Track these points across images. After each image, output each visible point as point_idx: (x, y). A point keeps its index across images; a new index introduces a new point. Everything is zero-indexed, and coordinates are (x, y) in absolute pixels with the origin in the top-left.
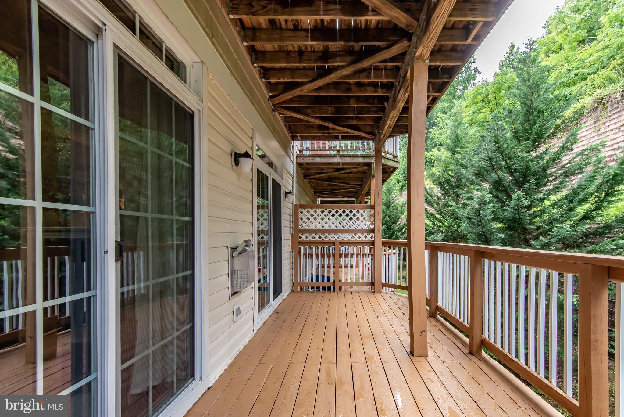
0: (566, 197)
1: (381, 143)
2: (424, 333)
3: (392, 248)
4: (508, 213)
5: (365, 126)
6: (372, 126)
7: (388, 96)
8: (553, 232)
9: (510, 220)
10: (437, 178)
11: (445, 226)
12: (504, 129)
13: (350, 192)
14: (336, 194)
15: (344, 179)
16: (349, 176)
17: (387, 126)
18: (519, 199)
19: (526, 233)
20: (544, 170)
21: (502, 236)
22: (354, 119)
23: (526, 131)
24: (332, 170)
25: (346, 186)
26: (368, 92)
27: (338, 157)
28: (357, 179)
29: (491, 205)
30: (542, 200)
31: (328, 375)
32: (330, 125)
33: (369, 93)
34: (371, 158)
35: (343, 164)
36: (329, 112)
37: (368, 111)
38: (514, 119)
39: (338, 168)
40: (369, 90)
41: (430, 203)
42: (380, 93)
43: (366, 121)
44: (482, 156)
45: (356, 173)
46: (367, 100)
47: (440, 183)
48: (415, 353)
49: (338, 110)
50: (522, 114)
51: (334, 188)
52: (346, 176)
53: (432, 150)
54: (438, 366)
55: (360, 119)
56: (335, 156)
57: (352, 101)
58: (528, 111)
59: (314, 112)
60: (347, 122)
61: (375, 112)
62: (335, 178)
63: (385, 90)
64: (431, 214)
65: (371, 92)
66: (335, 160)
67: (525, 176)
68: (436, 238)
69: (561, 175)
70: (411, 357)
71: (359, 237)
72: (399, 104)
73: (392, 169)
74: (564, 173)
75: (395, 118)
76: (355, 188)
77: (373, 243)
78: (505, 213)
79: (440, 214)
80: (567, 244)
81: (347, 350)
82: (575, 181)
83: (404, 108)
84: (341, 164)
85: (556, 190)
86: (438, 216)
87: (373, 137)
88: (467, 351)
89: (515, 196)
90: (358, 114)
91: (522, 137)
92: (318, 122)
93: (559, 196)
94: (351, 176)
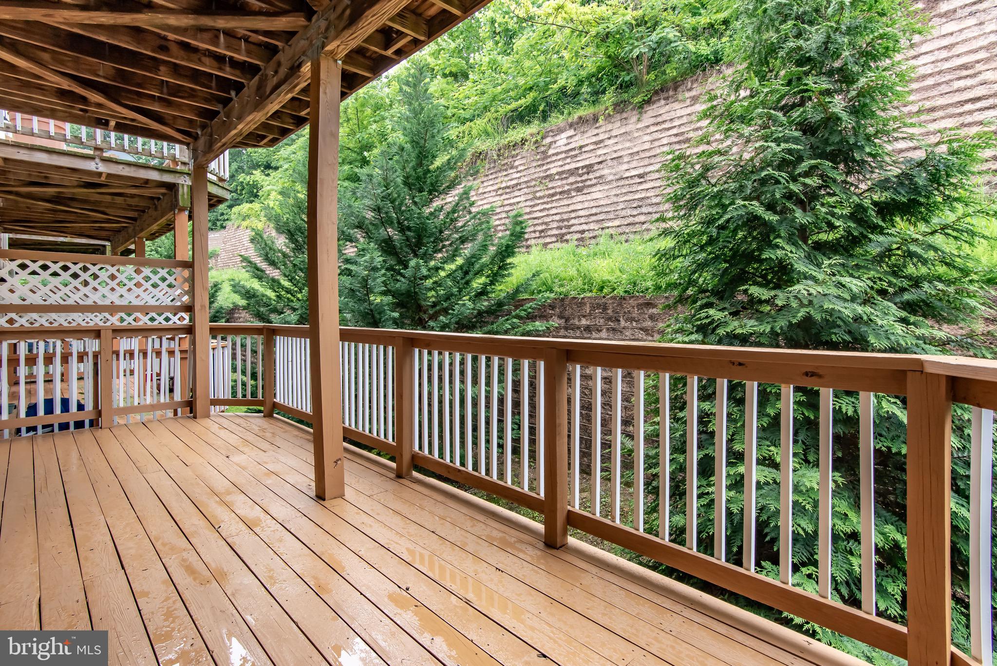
0: (461, 267)
1: (212, 156)
2: (339, 462)
3: (219, 337)
4: (402, 285)
5: (175, 117)
6: (191, 121)
7: (242, 83)
8: (454, 310)
9: (402, 294)
10: (285, 223)
11: (298, 299)
12: (396, 171)
13: (102, 229)
14: (62, 230)
15: (95, 203)
16: (113, 199)
17: (234, 132)
18: (417, 267)
19: (420, 311)
20: (441, 232)
21: (396, 315)
22: (154, 101)
23: (418, 178)
24: (76, 183)
25: (95, 217)
26: (205, 65)
27: (97, 160)
28: (130, 207)
29: (383, 271)
30: (437, 269)
31: (190, 570)
32: (95, 97)
33: (207, 67)
34: (178, 175)
35: (109, 176)
36: (101, 73)
37: (192, 94)
38: (407, 161)
39: (93, 182)
40: (208, 64)
41: (274, 261)
42: (228, 74)
43: (181, 111)
44: (367, 202)
45: (133, 196)
46: (196, 76)
47: (289, 231)
48: (328, 495)
49: (122, 75)
50: (413, 155)
51: (62, 217)
52: (108, 198)
53: (254, 172)
54: (366, 504)
55: (168, 103)
56: (91, 158)
57: (163, 68)
58: (420, 153)
59: (62, 63)
60: (138, 101)
61: (206, 100)
62: (72, 199)
63: (238, 72)
64: (274, 280)
65: (211, 68)
66: (91, 166)
67: (419, 238)
68: (288, 319)
69: (457, 240)
70: (322, 502)
71: (167, 319)
72: (271, 106)
73: (215, 199)
74: (460, 238)
75: (255, 123)
76: (118, 222)
77: (190, 330)
78: (398, 285)
79: (290, 281)
80: (462, 326)
81: (202, 523)
82: (468, 249)
83: (277, 112)
84: (104, 176)
85: (452, 258)
86: (286, 284)
87: (188, 140)
88: (393, 476)
89: (412, 263)
90: (170, 95)
91: (414, 185)
92: (65, 84)
93: (453, 267)
94: (119, 200)
